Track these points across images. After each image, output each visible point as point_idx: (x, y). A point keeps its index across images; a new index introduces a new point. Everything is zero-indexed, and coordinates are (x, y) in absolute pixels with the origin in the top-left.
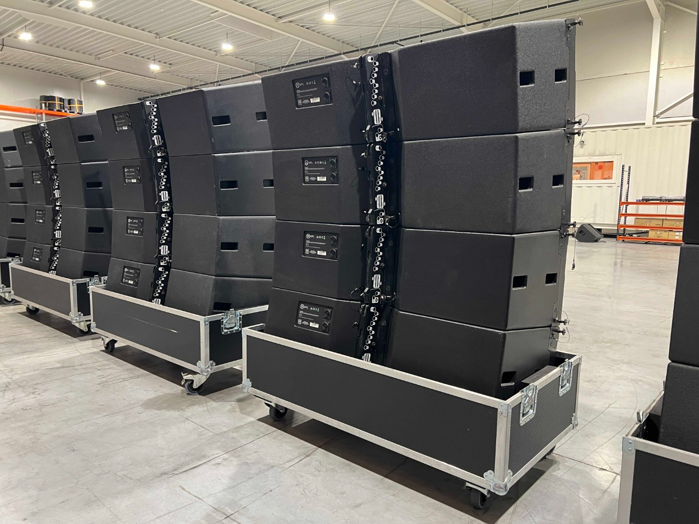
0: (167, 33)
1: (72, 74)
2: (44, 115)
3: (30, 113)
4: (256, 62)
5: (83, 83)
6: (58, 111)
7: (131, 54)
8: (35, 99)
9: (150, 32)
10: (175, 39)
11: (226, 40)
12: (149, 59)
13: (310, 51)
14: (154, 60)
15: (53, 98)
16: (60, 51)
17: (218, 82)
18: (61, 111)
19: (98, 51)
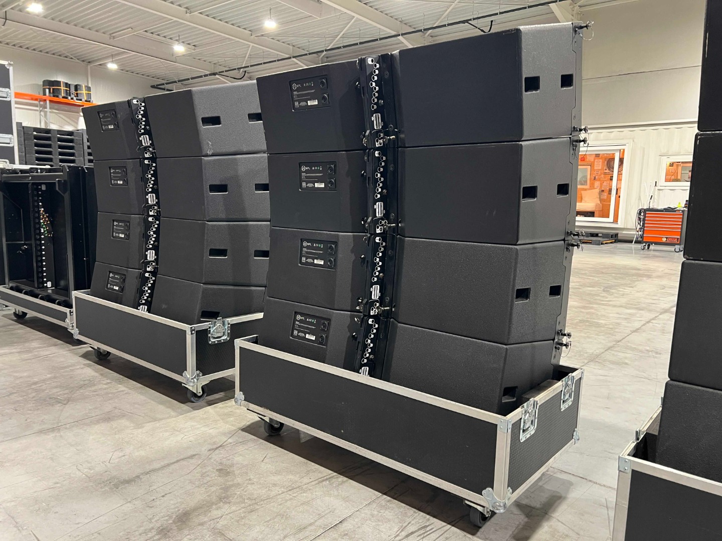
0: (198, 8)
1: (79, 56)
2: (48, 102)
3: (32, 99)
4: (293, 44)
5: (91, 67)
6: (63, 97)
7: (152, 33)
8: (37, 85)
9: (180, 6)
10: (207, 16)
11: (269, 16)
12: (171, 39)
13: (361, 32)
14: (178, 40)
15: (58, 83)
16: (71, 28)
17: (244, 67)
18: (67, 98)
19: (115, 29)
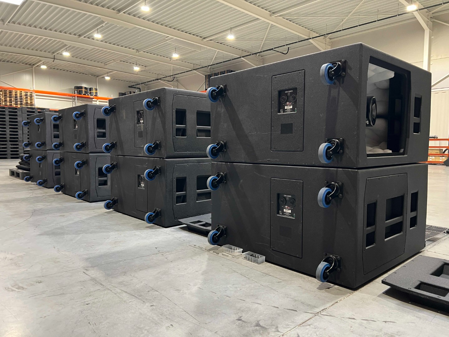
0: (142, 49)
1: (92, 74)
2: (76, 97)
3: (69, 96)
4: (193, 63)
5: (98, 79)
6: (84, 94)
7: (124, 62)
8: (72, 88)
9: (133, 49)
10: (147, 53)
11: (175, 52)
12: (133, 64)
14: (136, 64)
15: (81, 88)
16: (85, 62)
17: (173, 75)
19: (105, 61)
